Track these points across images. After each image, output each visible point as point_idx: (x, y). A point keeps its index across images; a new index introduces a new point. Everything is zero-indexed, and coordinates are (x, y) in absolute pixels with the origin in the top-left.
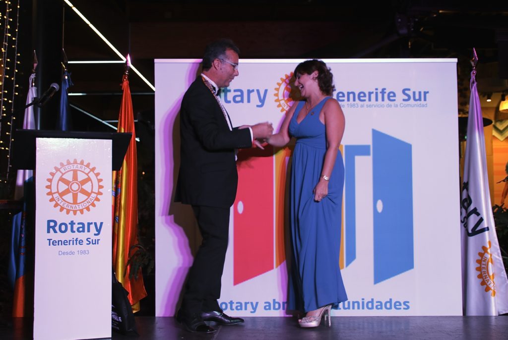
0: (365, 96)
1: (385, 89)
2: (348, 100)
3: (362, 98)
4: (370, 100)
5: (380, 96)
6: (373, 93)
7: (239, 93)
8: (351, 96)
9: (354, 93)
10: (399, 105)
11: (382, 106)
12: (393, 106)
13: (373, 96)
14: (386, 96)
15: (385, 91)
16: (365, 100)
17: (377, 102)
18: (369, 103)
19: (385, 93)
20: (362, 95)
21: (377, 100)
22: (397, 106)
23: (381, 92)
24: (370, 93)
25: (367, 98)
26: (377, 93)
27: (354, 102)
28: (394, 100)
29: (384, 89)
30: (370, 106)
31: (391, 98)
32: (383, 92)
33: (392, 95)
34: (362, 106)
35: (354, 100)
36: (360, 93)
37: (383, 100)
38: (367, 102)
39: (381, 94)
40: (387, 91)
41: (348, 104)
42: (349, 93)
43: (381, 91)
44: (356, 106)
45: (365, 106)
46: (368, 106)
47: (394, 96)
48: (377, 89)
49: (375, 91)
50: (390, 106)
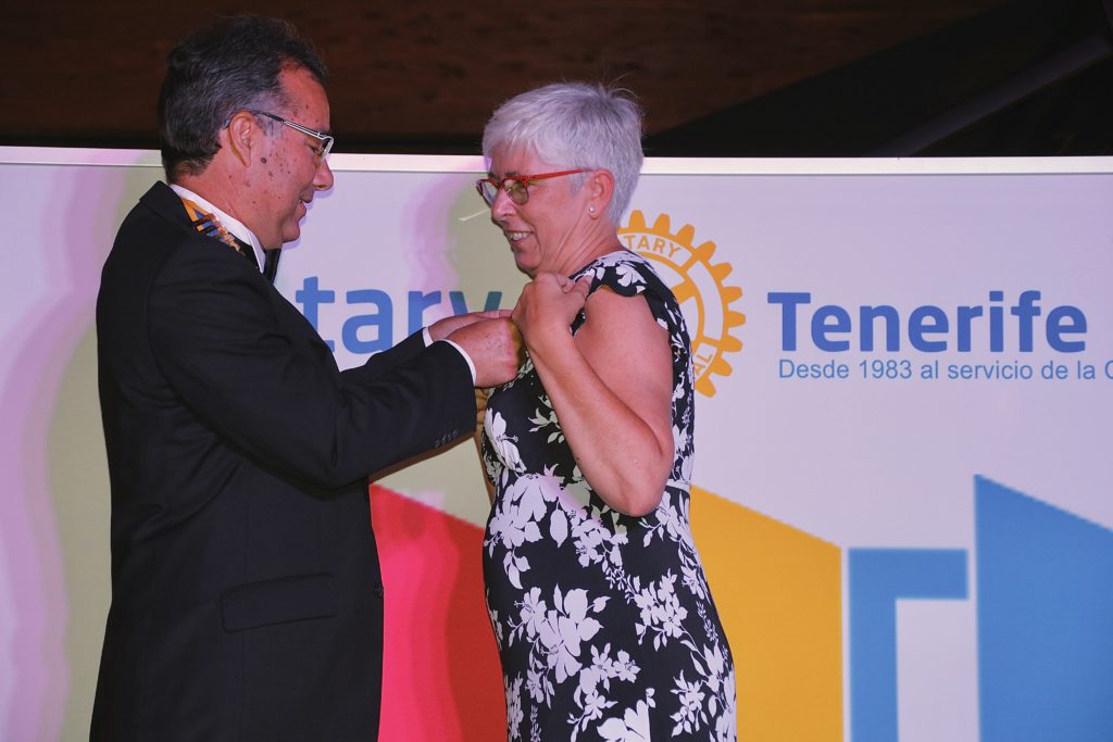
0: (942, 326)
1: (1036, 295)
2: (867, 344)
3: (928, 337)
4: (964, 344)
5: (1011, 325)
6: (978, 311)
7: (371, 309)
8: (880, 325)
9: (890, 314)
10: (1100, 371)
11: (1023, 373)
12: (1073, 372)
13: (980, 328)
14: (1039, 325)
15: (1035, 303)
16: (941, 346)
17: (997, 355)
18: (961, 359)
19: (1037, 311)
20: (928, 321)
21: (997, 344)
22: (1089, 373)
23: (1014, 311)
24: (966, 314)
25: (951, 337)
26: (997, 315)
27: (893, 355)
28: (1079, 347)
29: (1029, 297)
30: (965, 372)
31: (1065, 337)
32: (1027, 306)
33: (1066, 321)
34: (929, 372)
35: (893, 344)
36: (919, 314)
37: (1026, 344)
38: (952, 355)
39: (1017, 318)
40: (1046, 305)
41: (865, 363)
42: (867, 314)
43: (1017, 304)
44: (900, 369)
45: (943, 371)
46: (953, 372)
47: (1080, 325)
48: (996, 296)
49: (987, 305)
50: (1060, 372)
